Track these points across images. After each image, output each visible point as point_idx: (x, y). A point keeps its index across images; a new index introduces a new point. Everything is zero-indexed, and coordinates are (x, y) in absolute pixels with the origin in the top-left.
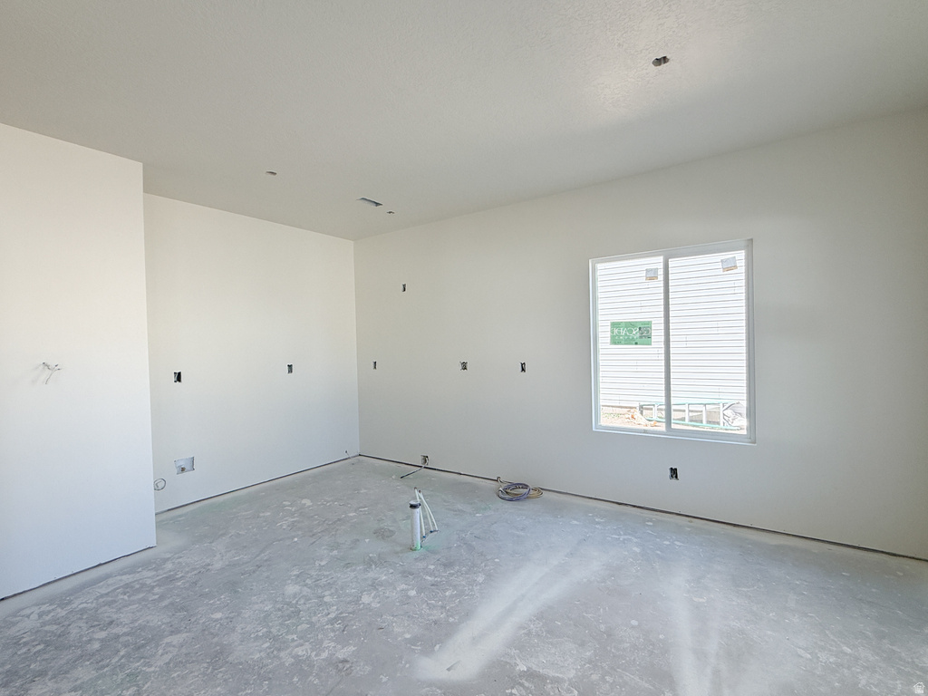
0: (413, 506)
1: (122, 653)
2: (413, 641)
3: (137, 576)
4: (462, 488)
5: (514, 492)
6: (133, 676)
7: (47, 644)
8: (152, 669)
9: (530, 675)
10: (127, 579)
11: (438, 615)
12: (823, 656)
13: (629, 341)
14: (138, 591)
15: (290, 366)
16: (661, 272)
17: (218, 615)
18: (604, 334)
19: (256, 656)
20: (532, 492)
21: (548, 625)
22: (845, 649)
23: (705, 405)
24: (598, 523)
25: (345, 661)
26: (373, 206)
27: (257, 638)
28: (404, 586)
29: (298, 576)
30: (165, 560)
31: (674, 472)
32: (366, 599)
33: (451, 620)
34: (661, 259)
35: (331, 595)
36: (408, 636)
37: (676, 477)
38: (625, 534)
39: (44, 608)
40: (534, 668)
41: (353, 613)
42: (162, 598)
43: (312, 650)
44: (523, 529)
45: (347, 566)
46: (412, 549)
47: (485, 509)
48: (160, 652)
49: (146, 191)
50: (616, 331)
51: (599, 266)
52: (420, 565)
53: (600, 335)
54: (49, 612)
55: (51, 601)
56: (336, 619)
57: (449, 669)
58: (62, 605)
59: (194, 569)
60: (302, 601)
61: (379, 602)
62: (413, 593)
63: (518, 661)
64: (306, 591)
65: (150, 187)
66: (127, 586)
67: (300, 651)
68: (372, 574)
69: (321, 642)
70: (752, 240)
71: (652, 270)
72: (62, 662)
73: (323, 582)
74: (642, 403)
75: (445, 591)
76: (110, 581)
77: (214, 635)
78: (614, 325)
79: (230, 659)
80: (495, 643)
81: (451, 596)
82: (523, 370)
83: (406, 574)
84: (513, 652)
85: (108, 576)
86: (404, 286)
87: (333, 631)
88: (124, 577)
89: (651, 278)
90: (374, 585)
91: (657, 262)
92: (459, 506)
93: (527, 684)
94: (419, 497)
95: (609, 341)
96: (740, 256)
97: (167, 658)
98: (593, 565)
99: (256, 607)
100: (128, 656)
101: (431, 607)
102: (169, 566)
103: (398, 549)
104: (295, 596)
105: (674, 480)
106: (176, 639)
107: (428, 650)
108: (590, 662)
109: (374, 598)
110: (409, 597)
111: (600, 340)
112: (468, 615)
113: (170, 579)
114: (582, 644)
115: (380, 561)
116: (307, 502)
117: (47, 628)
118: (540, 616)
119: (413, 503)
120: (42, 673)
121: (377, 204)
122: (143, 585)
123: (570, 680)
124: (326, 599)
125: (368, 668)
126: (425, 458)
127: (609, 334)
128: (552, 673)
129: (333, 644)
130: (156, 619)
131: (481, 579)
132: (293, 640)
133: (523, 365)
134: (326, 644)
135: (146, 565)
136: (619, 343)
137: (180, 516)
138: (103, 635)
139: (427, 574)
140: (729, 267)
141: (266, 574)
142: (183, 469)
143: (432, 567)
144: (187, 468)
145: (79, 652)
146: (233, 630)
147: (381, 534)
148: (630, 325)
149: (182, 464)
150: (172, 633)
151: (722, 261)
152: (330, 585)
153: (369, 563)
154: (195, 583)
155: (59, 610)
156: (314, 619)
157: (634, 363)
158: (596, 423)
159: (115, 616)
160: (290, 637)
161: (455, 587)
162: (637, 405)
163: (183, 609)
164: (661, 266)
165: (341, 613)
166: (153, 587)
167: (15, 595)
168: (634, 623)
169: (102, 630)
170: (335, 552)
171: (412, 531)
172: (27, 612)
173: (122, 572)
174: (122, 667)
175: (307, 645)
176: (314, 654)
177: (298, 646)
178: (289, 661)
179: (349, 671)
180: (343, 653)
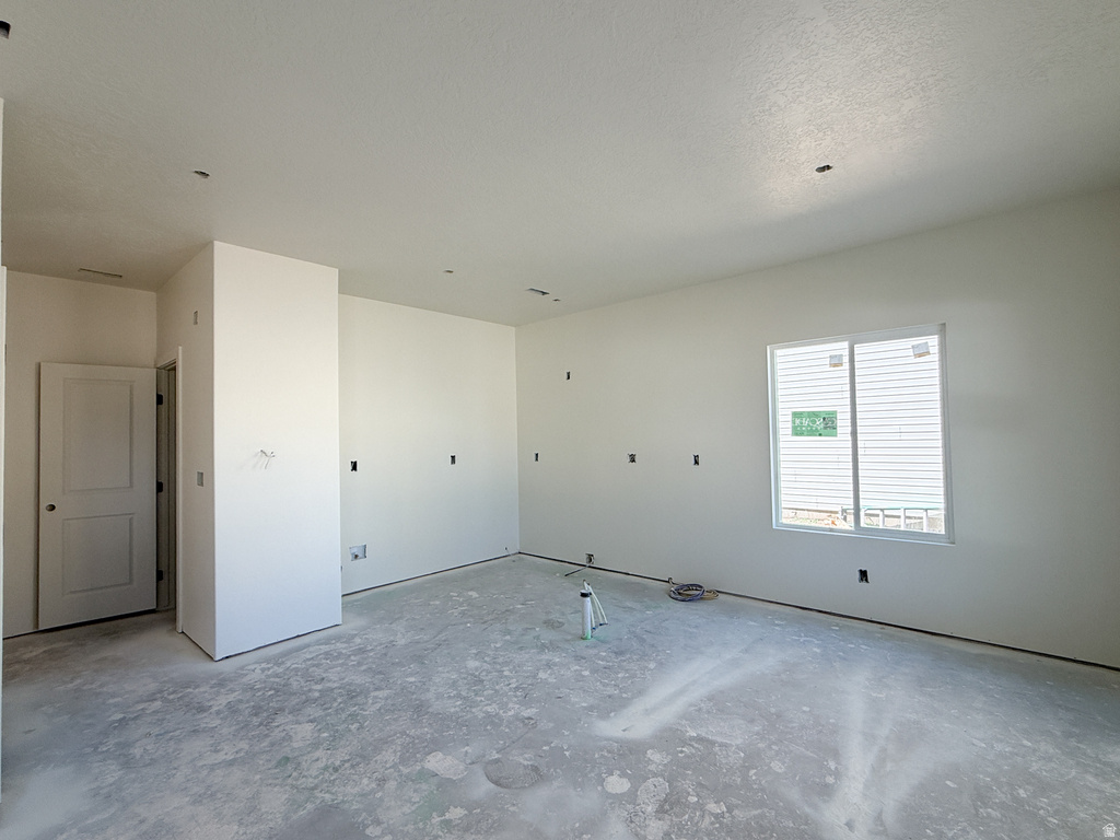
0: (584, 595)
1: (339, 700)
2: (591, 708)
3: (333, 647)
4: (629, 585)
5: (688, 593)
6: (353, 716)
7: (277, 691)
8: (367, 713)
9: (700, 739)
10: (325, 648)
11: (611, 691)
12: (999, 747)
13: (812, 433)
14: (337, 658)
15: (453, 457)
16: (846, 359)
17: (412, 679)
18: (784, 423)
19: (453, 710)
20: (706, 594)
21: (718, 704)
22: (1025, 742)
23: (926, 510)
24: (778, 625)
25: (530, 718)
26: (540, 295)
27: (449, 697)
28: (577, 667)
29: (476, 654)
30: (354, 636)
31: (864, 575)
32: (542, 675)
33: (624, 695)
34: (846, 344)
35: (510, 670)
36: (585, 705)
37: (867, 580)
38: (806, 636)
39: (263, 665)
40: (704, 735)
41: (532, 685)
42: (360, 664)
43: (500, 709)
44: (696, 627)
45: (521, 648)
46: (583, 638)
47: (656, 607)
48: (371, 701)
49: (341, 291)
50: (798, 421)
51: (779, 352)
52: (593, 652)
53: (780, 425)
54: (269, 669)
55: (268, 661)
56: (517, 688)
57: (624, 730)
58: (279, 665)
59: (381, 644)
60: (484, 673)
61: (555, 679)
62: (586, 673)
63: (689, 729)
64: (486, 666)
65: (344, 288)
66: (326, 653)
67: (489, 709)
68: (546, 656)
69: (507, 704)
70: (944, 324)
71: (836, 356)
72: (294, 703)
73: (501, 660)
74: (845, 507)
75: (618, 673)
76: (311, 649)
77: (413, 694)
78: (796, 415)
79: (430, 710)
80: (667, 715)
81: (624, 678)
82: (696, 462)
83: (579, 658)
84: (684, 722)
85: (308, 646)
86: (569, 374)
87: (516, 697)
88: (321, 647)
89: (835, 365)
90: (549, 665)
91: (842, 347)
92: (628, 604)
93: (696, 745)
94: (588, 589)
95: (790, 433)
96: (933, 342)
97: (378, 706)
98: (767, 660)
99: (443, 675)
100: (344, 702)
101: (605, 685)
102: (358, 640)
103: (569, 637)
104: (476, 669)
105: (864, 583)
106: (380, 694)
107: (605, 715)
108: (758, 734)
109: (550, 675)
110: (584, 676)
111: (781, 432)
112: (640, 693)
113: (362, 651)
114: (752, 721)
115: (552, 646)
116: (474, 594)
117: (272, 679)
118: (711, 698)
119: (583, 591)
120: (282, 710)
121: (544, 293)
122: (340, 654)
123: (737, 745)
124: (506, 673)
125: (551, 725)
126: (590, 557)
127: (790, 425)
128: (719, 739)
129: (517, 706)
130: (359, 679)
131: (652, 665)
132: (481, 701)
133: (696, 457)
134: (511, 705)
135: (338, 638)
136: (802, 434)
137: (356, 601)
138: (319, 687)
139: (599, 659)
140: (922, 353)
141: (446, 651)
142: (356, 556)
143: (604, 654)
144: (360, 555)
145: (304, 697)
146: (428, 690)
147: (549, 624)
148: (814, 415)
149: (355, 551)
150: (376, 689)
151: (913, 347)
152: (506, 663)
153: (543, 648)
154: (385, 654)
155: (276, 668)
156: (497, 687)
157: (835, 458)
158: (777, 520)
159: (324, 675)
160: (479, 699)
161: (627, 671)
162: (839, 509)
163: (380, 673)
164: (846, 353)
165: (521, 684)
166: (350, 656)
167: (236, 655)
168: (805, 709)
169: (316, 683)
170: (508, 637)
171: (583, 624)
172: (252, 667)
173: (319, 643)
174: (343, 710)
175: (494, 705)
176: (501, 712)
177: (487, 705)
178: (481, 715)
179: (534, 726)
180: (527, 713)
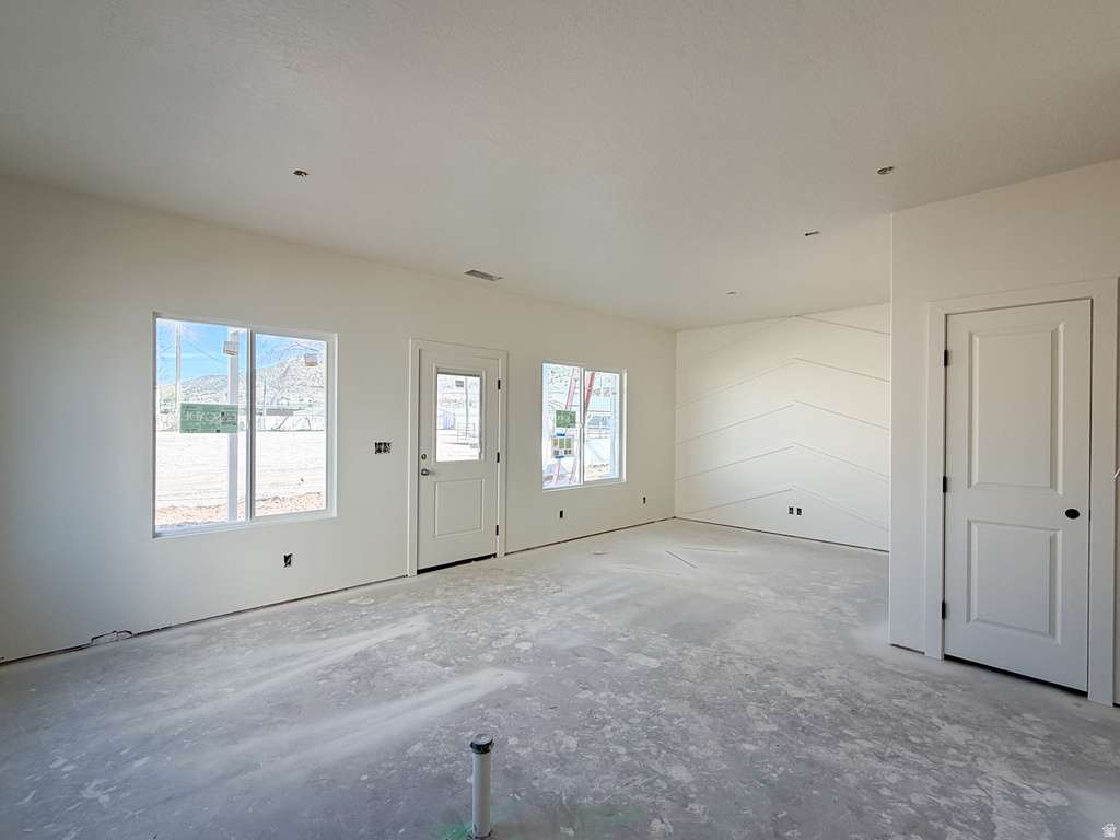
2: (524, 694)
11: (492, 712)
25: (584, 689)
33: (481, 707)
35: (618, 755)
36: (528, 698)
56: (603, 726)
61: (555, 734)
64: (654, 766)
67: (627, 701)
68: (565, 783)
69: (610, 706)
81: (468, 729)
87: (601, 713)
90: (562, 761)
101: (497, 721)
107: (513, 688)
109: (561, 743)
110: (518, 736)
129: (598, 701)
131: (416, 748)
134: (605, 703)
152: (625, 769)
156: (627, 727)
165: (598, 729)
175: (623, 704)
176: (613, 696)
177: (631, 704)
178: (632, 694)
179: (579, 682)
180: (588, 694)
